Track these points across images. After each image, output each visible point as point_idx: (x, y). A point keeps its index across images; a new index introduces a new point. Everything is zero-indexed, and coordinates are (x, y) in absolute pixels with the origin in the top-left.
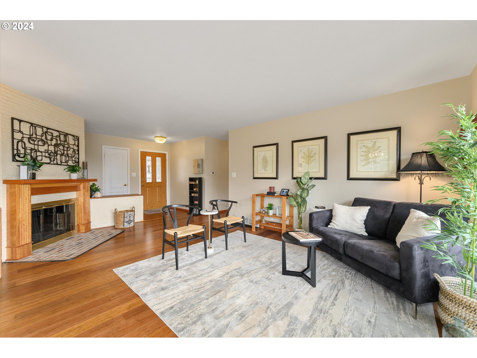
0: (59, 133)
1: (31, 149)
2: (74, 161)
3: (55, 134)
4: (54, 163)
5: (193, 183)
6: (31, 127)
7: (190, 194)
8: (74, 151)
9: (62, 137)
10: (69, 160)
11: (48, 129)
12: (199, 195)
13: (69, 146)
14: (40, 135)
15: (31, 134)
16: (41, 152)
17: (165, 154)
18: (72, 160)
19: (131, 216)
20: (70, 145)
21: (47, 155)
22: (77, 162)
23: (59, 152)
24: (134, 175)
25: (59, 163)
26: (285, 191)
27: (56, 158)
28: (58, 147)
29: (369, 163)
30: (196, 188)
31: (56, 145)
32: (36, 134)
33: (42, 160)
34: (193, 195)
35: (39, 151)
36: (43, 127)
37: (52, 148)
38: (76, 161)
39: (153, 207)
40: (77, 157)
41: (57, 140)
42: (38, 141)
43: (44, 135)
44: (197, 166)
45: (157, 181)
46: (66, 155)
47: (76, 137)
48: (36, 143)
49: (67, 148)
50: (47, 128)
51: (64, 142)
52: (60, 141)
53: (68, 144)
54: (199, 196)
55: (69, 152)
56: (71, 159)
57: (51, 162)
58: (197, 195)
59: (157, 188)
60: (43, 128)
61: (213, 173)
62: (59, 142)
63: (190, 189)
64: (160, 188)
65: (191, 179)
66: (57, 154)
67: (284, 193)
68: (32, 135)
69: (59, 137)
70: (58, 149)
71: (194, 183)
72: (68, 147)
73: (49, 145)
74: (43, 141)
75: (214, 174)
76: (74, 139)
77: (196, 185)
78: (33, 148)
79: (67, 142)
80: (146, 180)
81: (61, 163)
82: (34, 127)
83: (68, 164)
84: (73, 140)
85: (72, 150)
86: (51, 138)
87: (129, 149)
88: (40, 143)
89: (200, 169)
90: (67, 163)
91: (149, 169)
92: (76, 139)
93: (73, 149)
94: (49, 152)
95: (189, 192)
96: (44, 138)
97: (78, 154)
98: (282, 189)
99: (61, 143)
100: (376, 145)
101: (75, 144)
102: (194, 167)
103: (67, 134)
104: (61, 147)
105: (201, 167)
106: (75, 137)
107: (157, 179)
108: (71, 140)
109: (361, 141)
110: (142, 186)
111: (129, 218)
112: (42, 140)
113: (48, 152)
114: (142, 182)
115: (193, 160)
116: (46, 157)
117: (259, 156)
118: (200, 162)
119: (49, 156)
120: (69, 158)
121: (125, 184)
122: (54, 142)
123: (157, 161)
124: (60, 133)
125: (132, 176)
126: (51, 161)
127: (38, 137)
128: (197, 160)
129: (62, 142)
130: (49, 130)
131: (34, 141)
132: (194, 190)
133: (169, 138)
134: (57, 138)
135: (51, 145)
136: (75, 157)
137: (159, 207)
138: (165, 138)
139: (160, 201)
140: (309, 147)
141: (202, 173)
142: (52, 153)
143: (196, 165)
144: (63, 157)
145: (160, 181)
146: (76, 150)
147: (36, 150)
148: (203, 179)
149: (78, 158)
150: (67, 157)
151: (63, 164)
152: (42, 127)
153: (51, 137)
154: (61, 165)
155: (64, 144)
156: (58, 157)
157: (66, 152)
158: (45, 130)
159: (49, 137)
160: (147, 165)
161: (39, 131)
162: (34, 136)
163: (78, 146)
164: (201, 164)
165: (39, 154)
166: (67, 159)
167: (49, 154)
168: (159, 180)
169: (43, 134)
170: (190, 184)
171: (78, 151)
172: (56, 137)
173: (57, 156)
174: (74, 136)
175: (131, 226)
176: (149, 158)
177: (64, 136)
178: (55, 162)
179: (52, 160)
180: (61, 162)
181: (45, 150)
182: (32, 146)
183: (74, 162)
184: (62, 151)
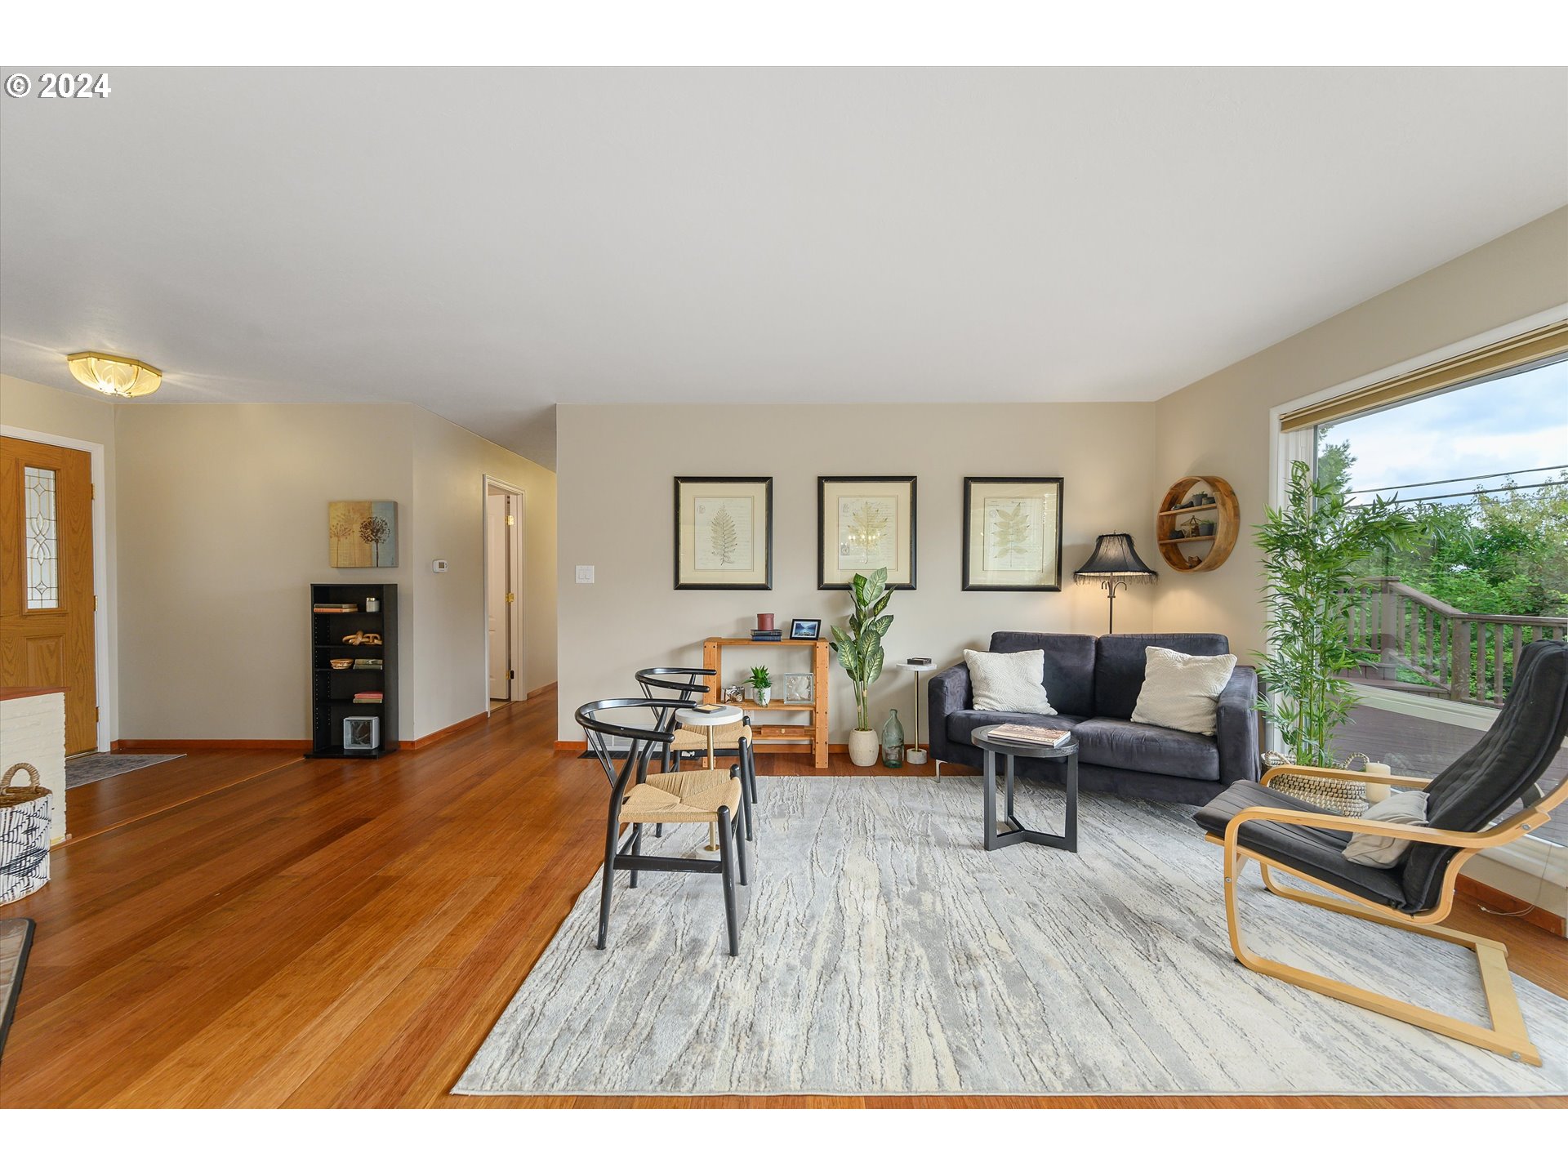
5: (335, 609)
7: (320, 662)
12: (386, 663)
26: (806, 625)
29: (1007, 551)
30: (360, 633)
34: (333, 663)
44: (357, 534)
45: (32, 605)
58: (375, 664)
59: (30, 645)
61: (441, 565)
63: (317, 640)
65: (321, 593)
67: (804, 631)
71: (346, 610)
75: (445, 570)
89: (383, 547)
95: (315, 653)
98: (794, 620)
100: (1021, 511)
102: (340, 535)
105: (384, 536)
109: (994, 500)
115: (331, 504)
117: (701, 512)
118: (384, 517)
123: (27, 491)
132: (346, 644)
133: (179, 377)
138: (158, 372)
140: (870, 500)
141: (395, 565)
143: (357, 527)
145: (52, 604)
148: (402, 591)
164: (386, 526)
168: (42, 597)
170: (316, 615)
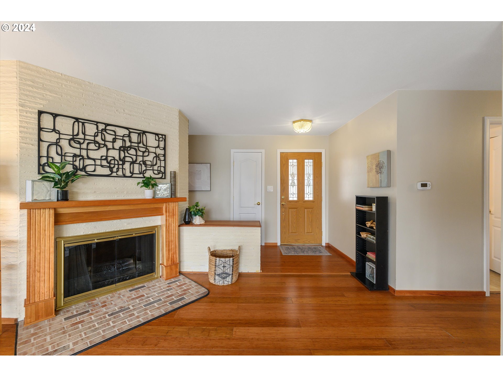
0: (129, 131)
1: (75, 156)
2: (158, 170)
3: (121, 132)
4: (117, 174)
5: (365, 208)
6: (76, 123)
7: (358, 233)
8: (157, 156)
9: (135, 137)
10: (146, 170)
11: (107, 125)
12: (377, 240)
13: (146, 148)
14: (92, 135)
15: (75, 133)
16: (94, 160)
17: (320, 154)
18: (153, 170)
19: (226, 265)
20: (148, 148)
21: (104, 163)
22: (163, 172)
23: (127, 159)
24: (270, 188)
25: (128, 174)
27: (123, 167)
28: (126, 151)
30: (371, 221)
31: (124, 149)
32: (84, 134)
33: (94, 171)
34: (364, 235)
35: (89, 158)
36: (98, 122)
37: (114, 154)
38: (160, 171)
39: (298, 241)
40: (163, 164)
41: (124, 141)
42: (88, 144)
43: (100, 134)
44: (374, 170)
45: (306, 199)
46: (142, 163)
47: (160, 136)
48: (84, 146)
49: (144, 152)
50: (105, 125)
51: (138, 143)
52: (130, 141)
53: (146, 147)
54: (377, 242)
55: (146, 159)
56: (152, 168)
57: (111, 174)
58: (373, 239)
59: (306, 210)
60: (99, 124)
61: (424, 185)
62: (128, 144)
63: (357, 222)
64: (311, 210)
65: (361, 200)
66: (124, 162)
68: (78, 134)
69: (129, 136)
70: (127, 155)
71: (367, 209)
72: (146, 150)
73: (108, 149)
74: (98, 143)
75: (428, 188)
76: (157, 138)
77: (371, 214)
78: (78, 153)
79: (143, 144)
80: (288, 197)
81: (132, 175)
82: (81, 124)
83: (146, 175)
84: (156, 140)
85: (152, 155)
86: (114, 139)
87: (263, 151)
88: (92, 146)
89: (384, 176)
90: (143, 174)
91: (293, 179)
92: (161, 139)
93: (155, 153)
94: (109, 159)
95: (357, 228)
96: (98, 139)
97: (165, 160)
99: (131, 146)
101: (158, 147)
102: (369, 171)
103: (144, 132)
104: (132, 152)
105: (385, 170)
106: (158, 137)
107: (305, 195)
108: (151, 141)
110: (282, 206)
111: (222, 268)
112: (95, 142)
113: (106, 159)
114: (282, 200)
115: (367, 157)
116: (102, 166)
118: (384, 159)
119: (108, 165)
120: (146, 167)
121: (258, 202)
122: (119, 144)
123: (305, 167)
124: (131, 130)
125: (268, 191)
126: (112, 172)
127: (87, 137)
128: (376, 156)
129: (133, 144)
130: (108, 128)
131: (79, 143)
132: (366, 226)
133: (318, 121)
134: (124, 138)
135: (114, 148)
136: (158, 165)
137: (309, 242)
138: (311, 121)
139: (310, 233)
141: (389, 185)
142: (114, 159)
143: (374, 167)
144: (136, 166)
145: (311, 199)
146: (160, 155)
147: (83, 156)
148: (391, 201)
149: (164, 166)
150: (143, 166)
151: (134, 175)
152: (96, 123)
153: (114, 137)
154: (131, 177)
155: (138, 147)
156: (127, 166)
157: (140, 159)
158: (101, 127)
159: (109, 138)
160: (290, 173)
161: (91, 129)
162: (81, 136)
163: (164, 149)
164: (386, 164)
165: (88, 162)
166: (144, 168)
167: (107, 162)
168: (309, 196)
169: (98, 132)
170: (358, 211)
171: (164, 155)
172: (123, 136)
173: (123, 164)
174: (157, 134)
175: (226, 283)
176: (293, 163)
177: (138, 135)
178: (120, 173)
179: (115, 170)
180: (132, 173)
181: (102, 157)
182: (77, 152)
183: (156, 172)
184: (134, 158)
